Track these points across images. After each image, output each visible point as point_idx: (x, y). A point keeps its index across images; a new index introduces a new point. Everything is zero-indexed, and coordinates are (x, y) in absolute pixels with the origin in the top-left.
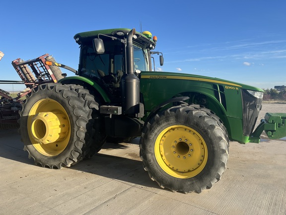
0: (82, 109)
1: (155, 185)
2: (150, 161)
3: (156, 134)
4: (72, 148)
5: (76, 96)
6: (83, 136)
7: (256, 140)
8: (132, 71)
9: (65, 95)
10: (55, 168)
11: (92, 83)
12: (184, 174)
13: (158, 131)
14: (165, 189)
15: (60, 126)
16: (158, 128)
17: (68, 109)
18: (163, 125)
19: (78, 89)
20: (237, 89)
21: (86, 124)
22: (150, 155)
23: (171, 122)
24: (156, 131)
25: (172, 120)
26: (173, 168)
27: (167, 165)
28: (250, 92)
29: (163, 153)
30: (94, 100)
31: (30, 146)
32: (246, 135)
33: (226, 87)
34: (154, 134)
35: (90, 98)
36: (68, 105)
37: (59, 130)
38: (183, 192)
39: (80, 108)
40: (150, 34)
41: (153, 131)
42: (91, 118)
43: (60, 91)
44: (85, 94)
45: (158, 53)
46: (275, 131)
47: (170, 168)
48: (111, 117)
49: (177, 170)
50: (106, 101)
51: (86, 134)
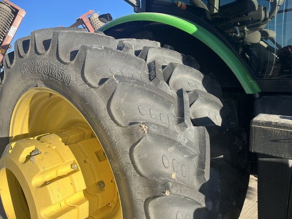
0: (172, 142)
5: (142, 73)
9: (92, 72)
11: (190, 28)
17: (109, 137)
19: (146, 49)
30: (201, 88)
36: (108, 123)
43: (74, 54)
44: (172, 66)
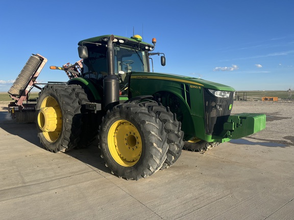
1: (108, 170)
2: (104, 149)
3: (108, 127)
4: (62, 137)
6: (70, 127)
7: (219, 140)
8: (112, 73)
9: (58, 93)
10: (54, 152)
12: (129, 163)
13: (109, 125)
14: (114, 175)
15: (57, 119)
16: (109, 122)
17: (60, 105)
18: (112, 119)
20: (200, 88)
21: (72, 117)
22: (104, 144)
23: (117, 117)
24: (108, 125)
25: (118, 116)
26: (123, 157)
27: (119, 155)
28: (211, 91)
29: (116, 144)
31: (41, 133)
32: (208, 134)
33: (191, 86)
34: (106, 127)
35: (84, 96)
36: (60, 102)
37: (56, 122)
38: (126, 179)
39: (68, 104)
40: (139, 37)
41: (106, 124)
42: (80, 112)
43: (56, 90)
45: (158, 54)
46: (233, 131)
47: (121, 157)
48: (96, 112)
49: (125, 159)
50: (96, 99)
51: (72, 125)
